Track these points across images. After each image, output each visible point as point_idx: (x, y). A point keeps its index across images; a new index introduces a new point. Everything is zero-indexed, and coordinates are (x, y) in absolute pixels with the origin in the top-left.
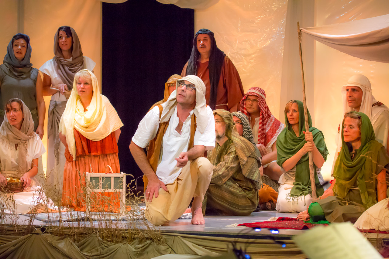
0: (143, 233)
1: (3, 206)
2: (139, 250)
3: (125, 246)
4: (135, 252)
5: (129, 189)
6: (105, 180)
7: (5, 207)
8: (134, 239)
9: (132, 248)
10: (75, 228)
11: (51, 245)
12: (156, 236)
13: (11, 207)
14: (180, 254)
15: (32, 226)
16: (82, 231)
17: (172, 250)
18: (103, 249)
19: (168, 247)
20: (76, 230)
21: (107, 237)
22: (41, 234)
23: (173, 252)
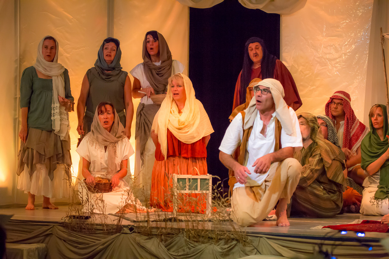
0: (229, 234)
1: (93, 206)
2: (225, 250)
3: (212, 246)
4: (221, 252)
5: (216, 191)
6: (192, 181)
7: (95, 206)
8: (220, 239)
9: (217, 248)
10: (162, 228)
11: (139, 244)
12: (242, 237)
13: (100, 207)
14: (265, 254)
15: (121, 225)
16: (169, 231)
17: (257, 252)
18: (190, 249)
19: (254, 248)
20: (164, 230)
21: (194, 237)
22: (129, 234)
23: (259, 253)
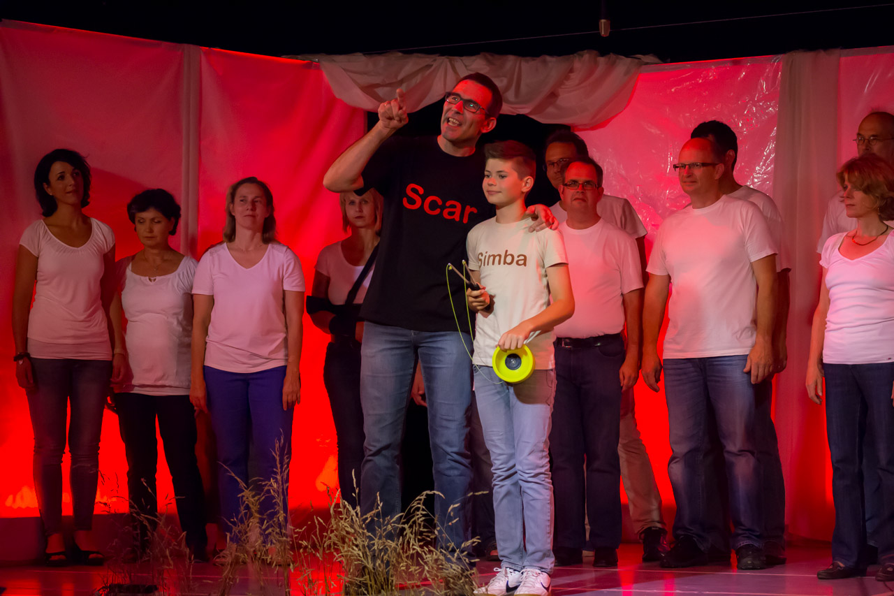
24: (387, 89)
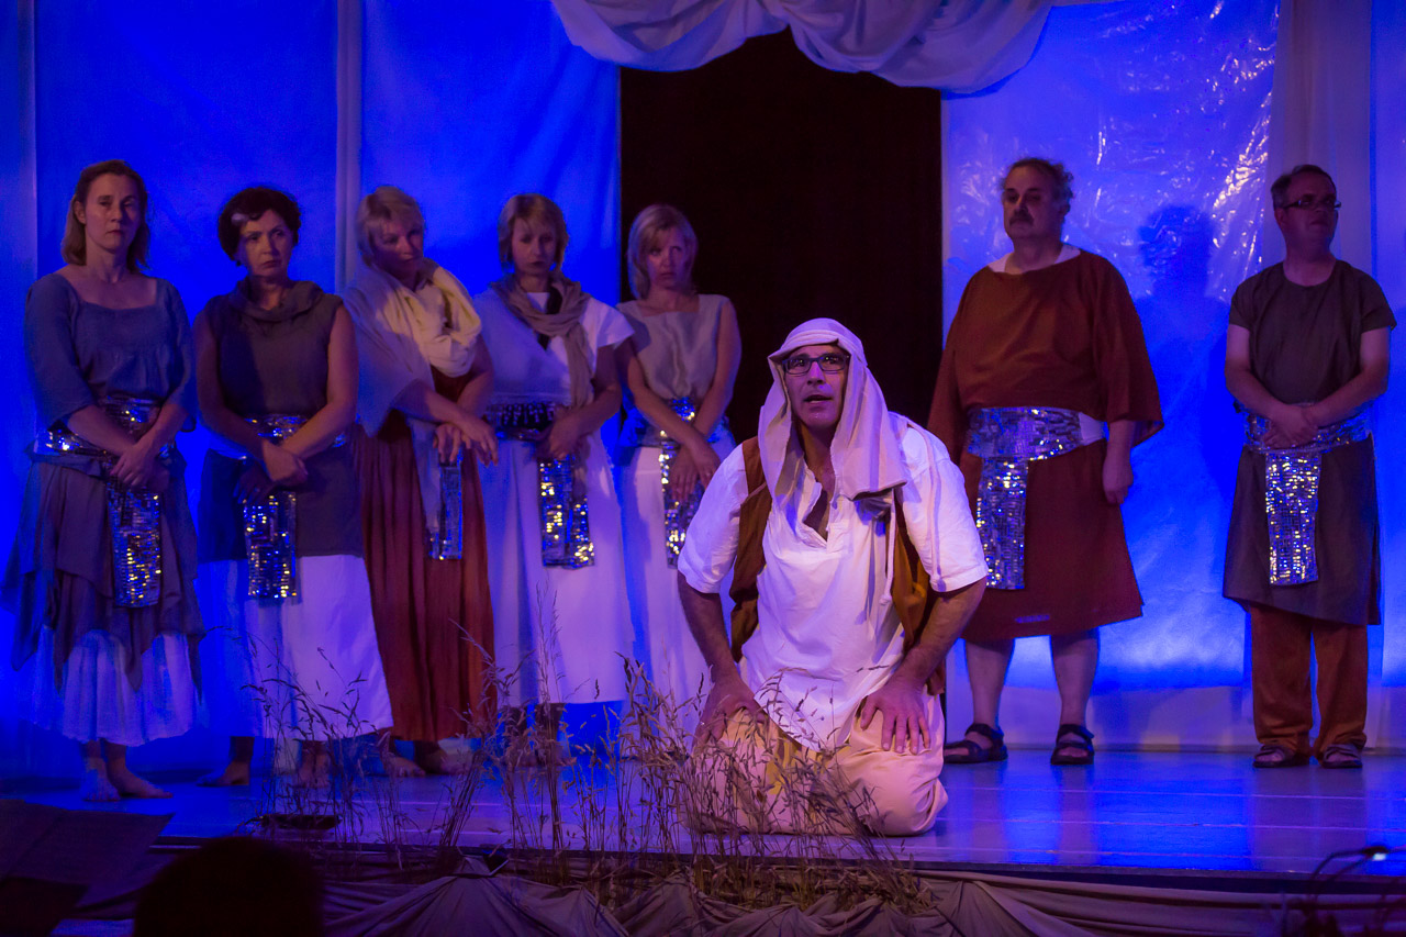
0: (854, 871)
2: (845, 927)
3: (788, 916)
8: (822, 891)
9: (811, 922)
10: (608, 855)
11: (521, 913)
12: (899, 882)
15: (454, 847)
16: (634, 865)
17: (956, 932)
18: (710, 927)
19: (943, 919)
21: (726, 885)
22: (486, 877)
24: (652, 31)
